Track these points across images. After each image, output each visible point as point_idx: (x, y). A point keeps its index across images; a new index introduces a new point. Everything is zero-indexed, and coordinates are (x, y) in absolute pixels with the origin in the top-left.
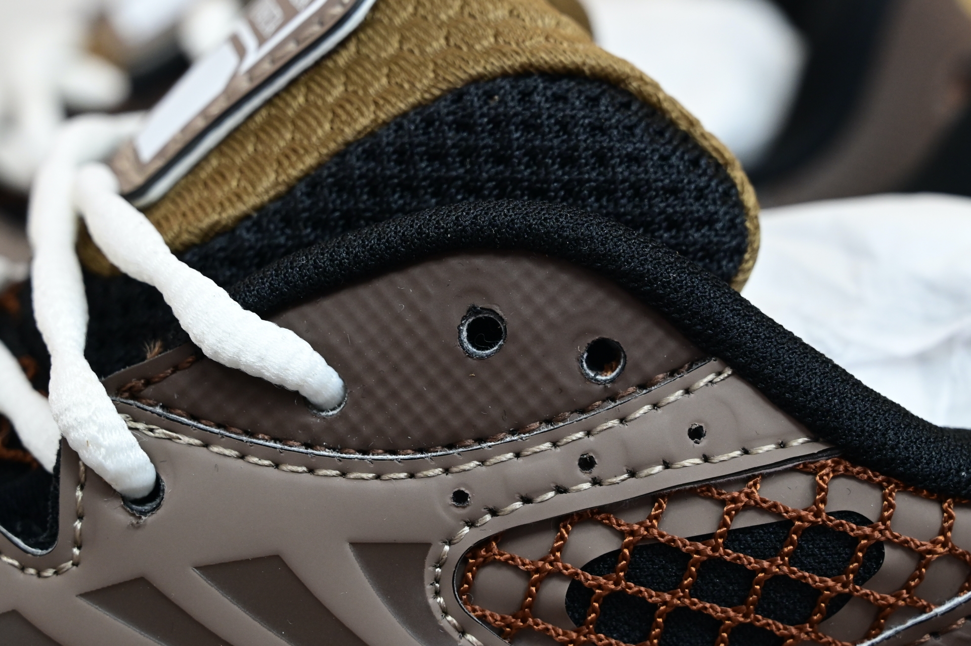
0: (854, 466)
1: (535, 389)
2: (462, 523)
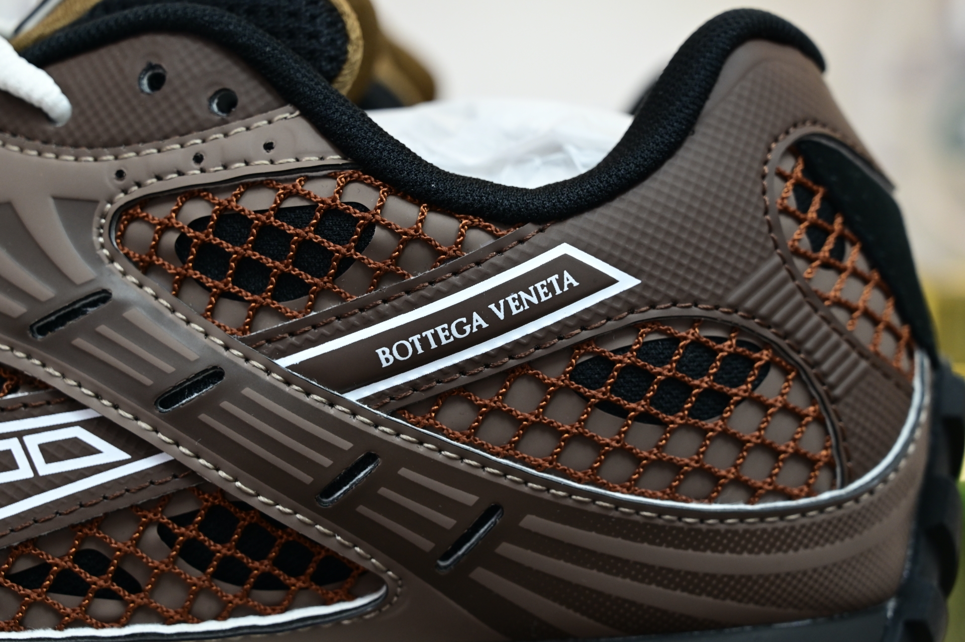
0: (364, 174)
1: (178, 115)
2: (119, 191)
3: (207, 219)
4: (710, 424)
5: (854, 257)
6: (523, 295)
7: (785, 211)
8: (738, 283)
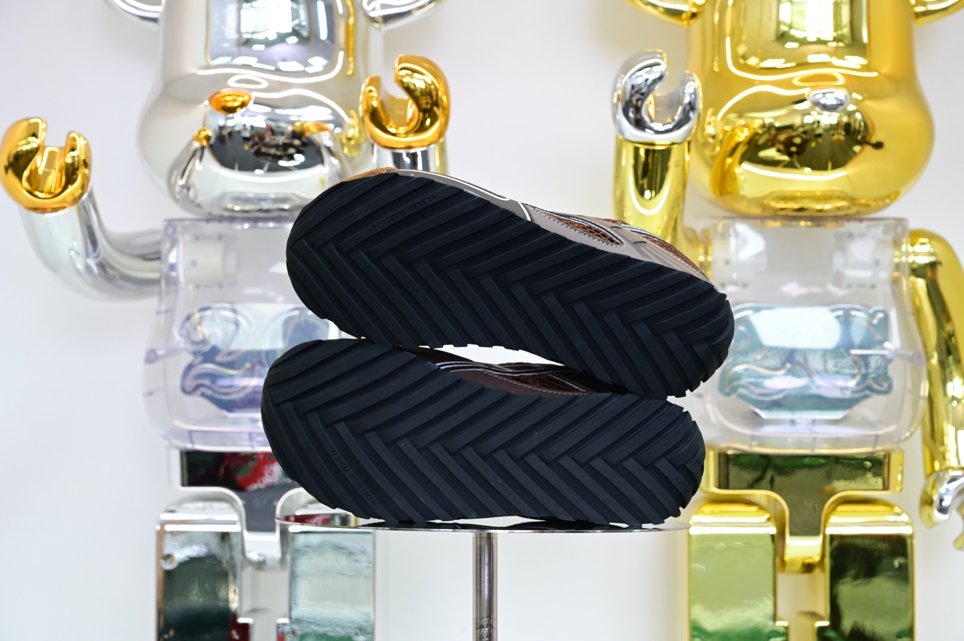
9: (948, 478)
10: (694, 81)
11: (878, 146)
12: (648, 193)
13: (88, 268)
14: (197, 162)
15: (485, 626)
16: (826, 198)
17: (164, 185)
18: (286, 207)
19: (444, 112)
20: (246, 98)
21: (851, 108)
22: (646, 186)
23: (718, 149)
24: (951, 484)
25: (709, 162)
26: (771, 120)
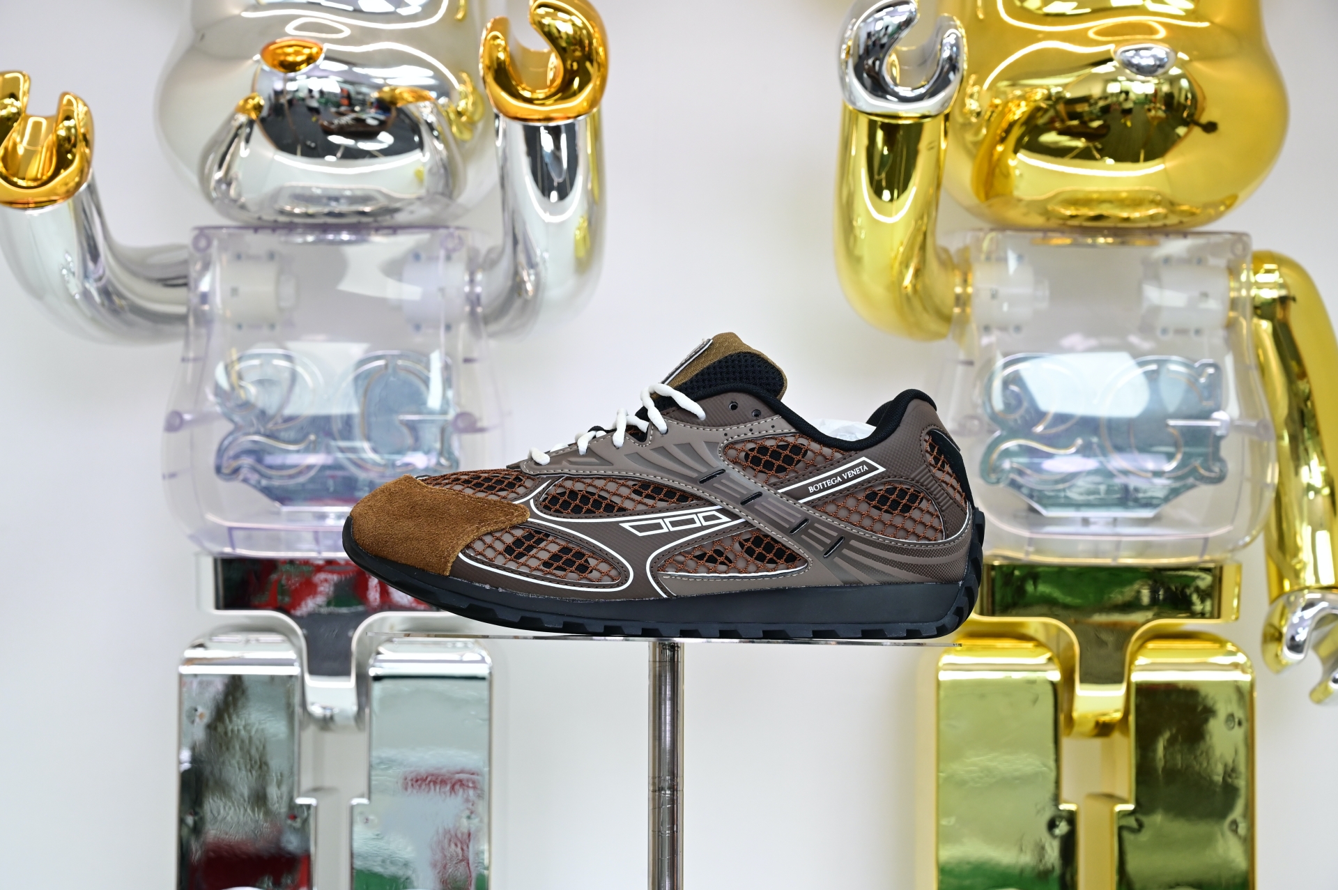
0: (803, 435)
1: (742, 417)
2: (725, 440)
3: (755, 448)
4: (906, 515)
5: (947, 468)
6: (852, 472)
7: (927, 451)
8: (914, 472)
9: (1302, 603)
10: (956, 27)
11: (1210, 127)
12: (886, 194)
13: (86, 294)
14: (243, 144)
15: (666, 788)
16: (1136, 202)
17: (194, 179)
18: (367, 209)
19: (599, 70)
20: (314, 50)
21: (1175, 71)
22: (884, 184)
23: (984, 131)
24: (1305, 612)
25: (971, 151)
26: (1060, 89)
